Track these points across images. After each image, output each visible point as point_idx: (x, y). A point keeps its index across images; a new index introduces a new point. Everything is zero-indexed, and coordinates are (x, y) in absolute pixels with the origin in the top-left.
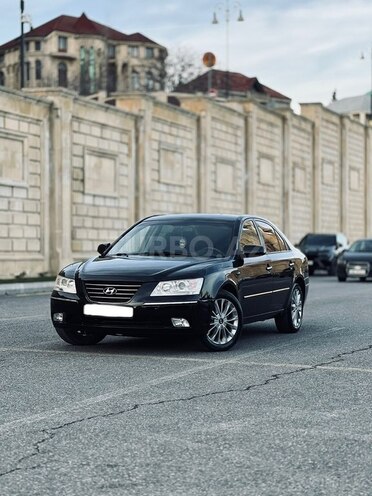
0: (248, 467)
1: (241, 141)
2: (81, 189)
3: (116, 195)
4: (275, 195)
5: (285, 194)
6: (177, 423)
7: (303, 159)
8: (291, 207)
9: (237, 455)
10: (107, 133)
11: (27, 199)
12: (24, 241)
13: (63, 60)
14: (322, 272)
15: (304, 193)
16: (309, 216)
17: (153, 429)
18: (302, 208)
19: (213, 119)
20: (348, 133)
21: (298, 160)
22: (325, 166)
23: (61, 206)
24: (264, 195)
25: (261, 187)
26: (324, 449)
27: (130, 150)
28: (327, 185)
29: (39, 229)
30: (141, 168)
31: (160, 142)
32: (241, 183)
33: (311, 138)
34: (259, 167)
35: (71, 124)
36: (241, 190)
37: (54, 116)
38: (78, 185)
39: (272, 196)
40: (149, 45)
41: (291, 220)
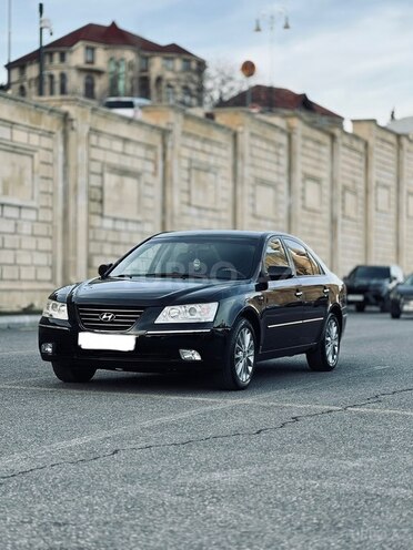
0: (234, 527)
1: (284, 161)
2: (99, 211)
3: (139, 218)
4: (323, 222)
5: (334, 221)
6: (160, 472)
7: (354, 182)
8: (340, 236)
9: (224, 512)
10: (130, 149)
11: (37, 221)
12: (33, 268)
13: (90, 73)
14: (374, 308)
15: (355, 221)
16: (361, 246)
17: (128, 479)
18: (353, 238)
19: (252, 135)
20: (407, 154)
21: (349, 183)
22: (380, 190)
23: (76, 230)
24: (310, 221)
25: (306, 212)
26: (336, 505)
27: (156, 168)
28: (382, 212)
29: (50, 256)
30: (168, 189)
31: (190, 160)
32: (284, 208)
33: (364, 159)
34: (303, 190)
35: (88, 137)
36: (283, 216)
37: (69, 128)
38: (95, 207)
39: (318, 223)
40: (186, 57)
41: (340, 251)
